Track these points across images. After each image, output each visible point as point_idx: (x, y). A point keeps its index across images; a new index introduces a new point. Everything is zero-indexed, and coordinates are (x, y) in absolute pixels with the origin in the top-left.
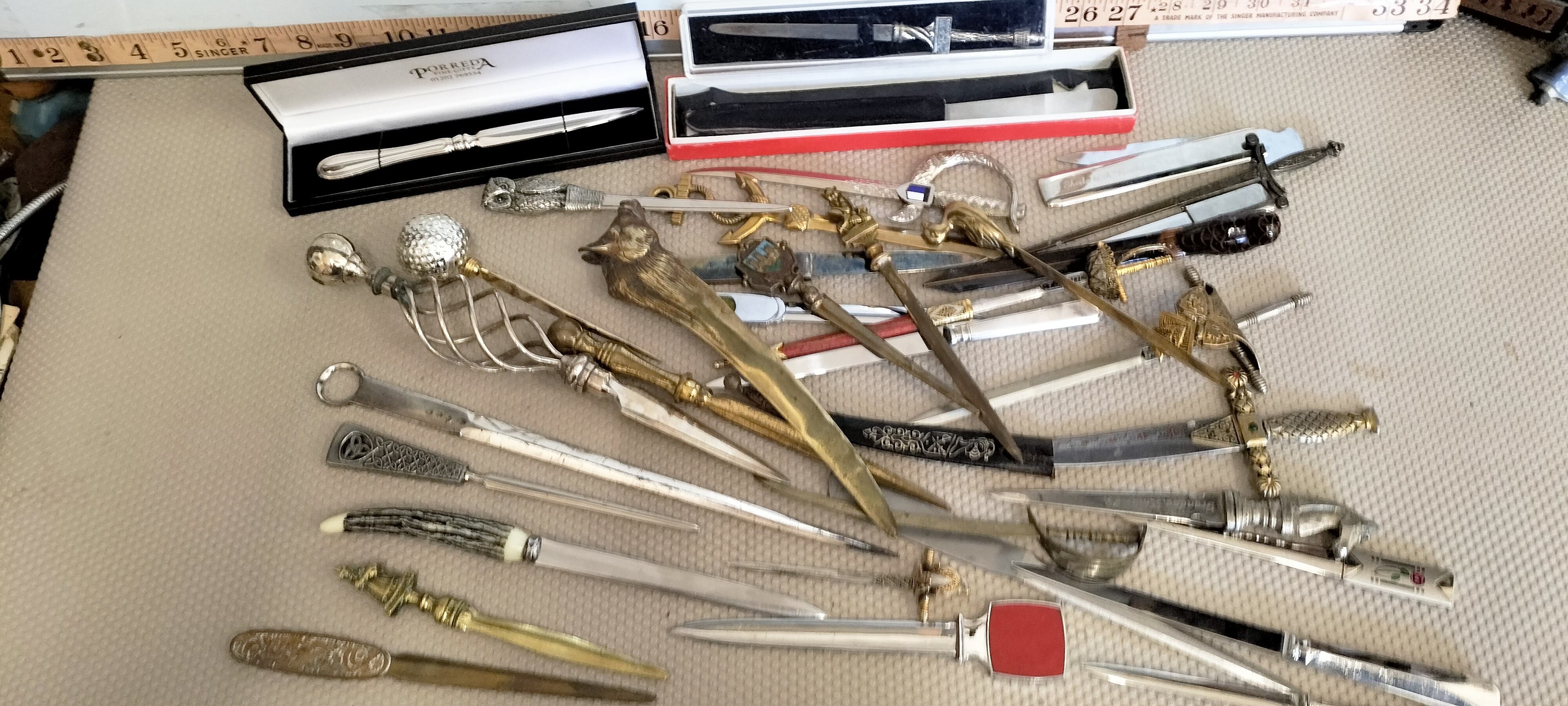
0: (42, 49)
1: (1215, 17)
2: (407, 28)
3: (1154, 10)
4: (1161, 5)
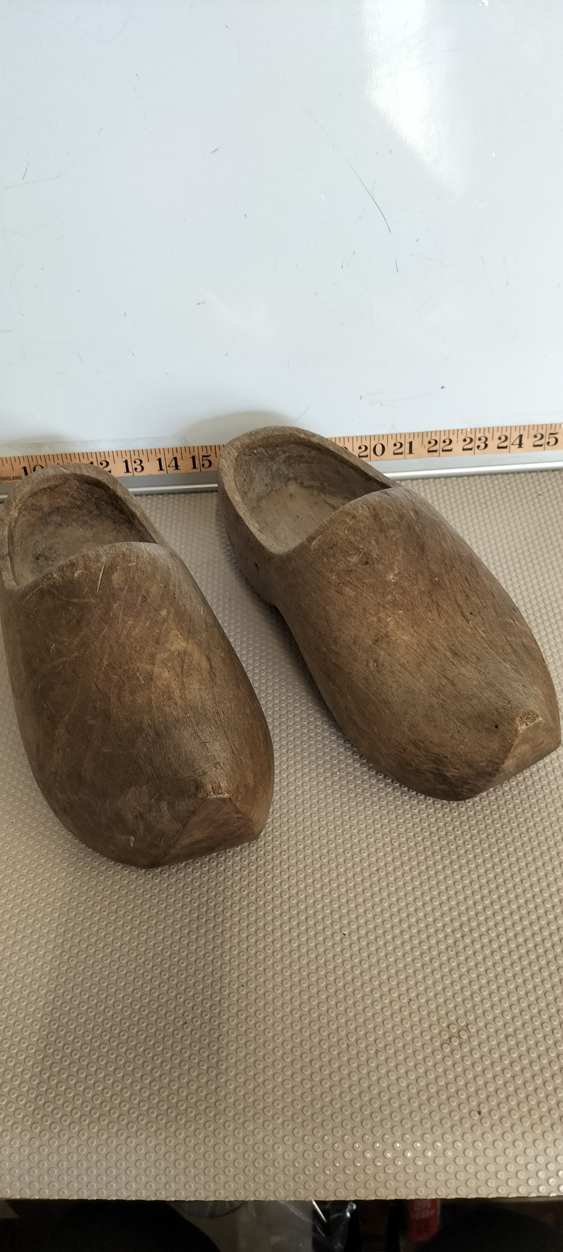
2: (40, 463)
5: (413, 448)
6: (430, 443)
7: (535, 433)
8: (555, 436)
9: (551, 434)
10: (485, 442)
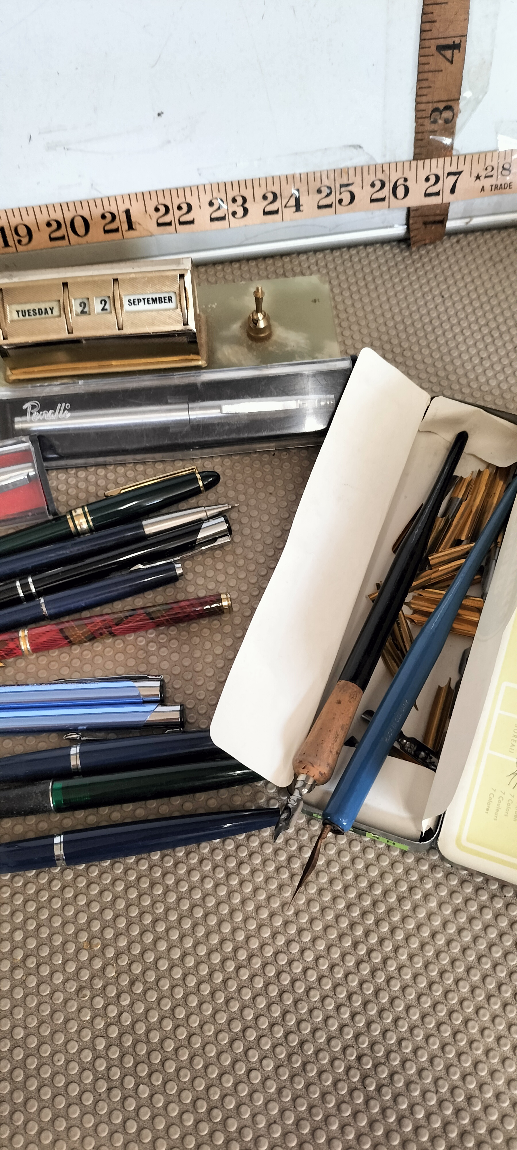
3: (478, 177)
4: (486, 169)
5: (133, 219)
6: (157, 210)
7: (318, 185)
8: (350, 188)
9: (341, 186)
10: (242, 205)
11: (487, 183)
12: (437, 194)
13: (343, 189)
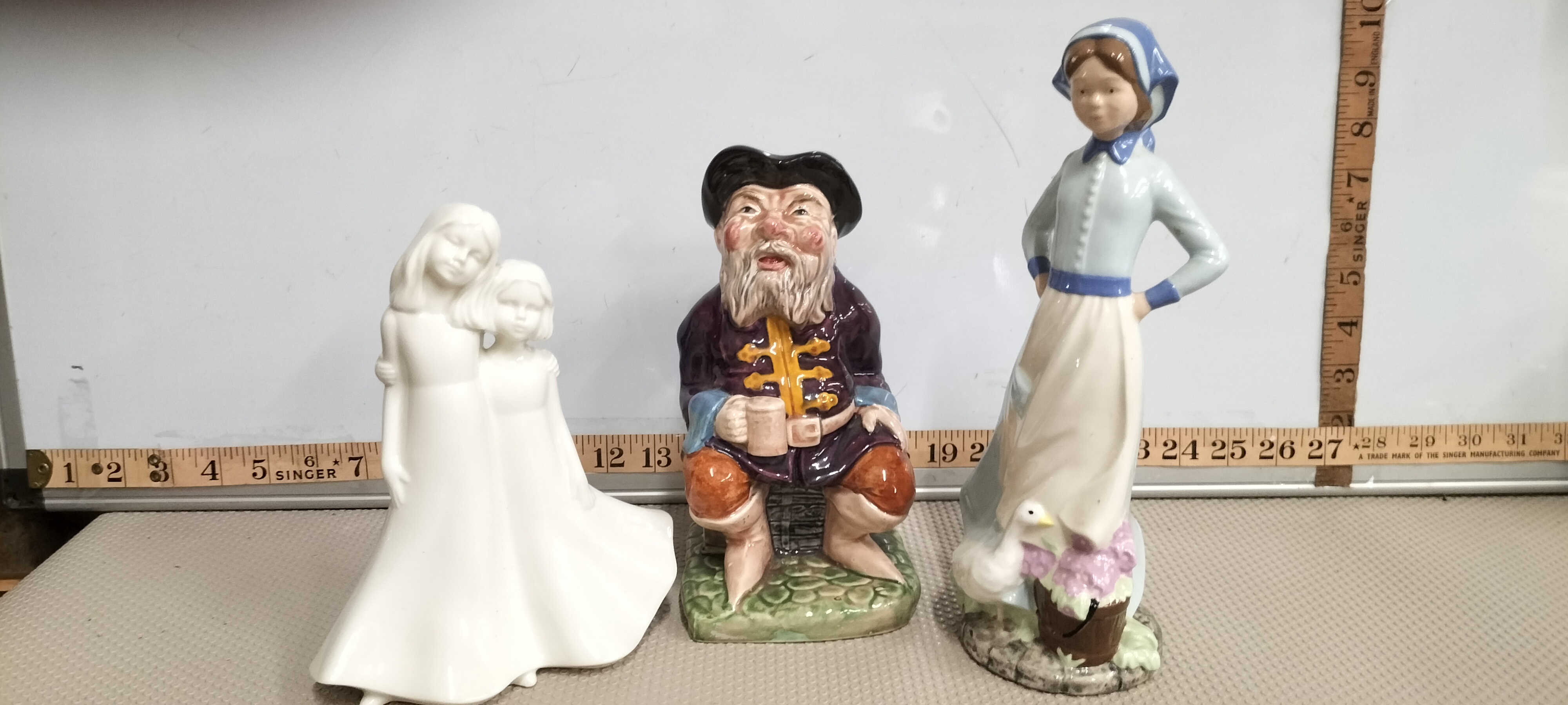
0: (104, 464)
1: (1425, 456)
3: (1356, 447)
4: (1364, 440)
7: (1213, 439)
8: (1242, 445)
9: (1235, 442)
10: (1145, 449)
11: (1365, 452)
12: (1320, 457)
13: (1235, 445)
